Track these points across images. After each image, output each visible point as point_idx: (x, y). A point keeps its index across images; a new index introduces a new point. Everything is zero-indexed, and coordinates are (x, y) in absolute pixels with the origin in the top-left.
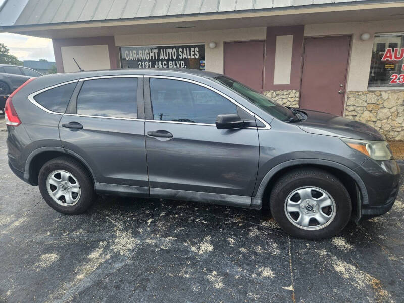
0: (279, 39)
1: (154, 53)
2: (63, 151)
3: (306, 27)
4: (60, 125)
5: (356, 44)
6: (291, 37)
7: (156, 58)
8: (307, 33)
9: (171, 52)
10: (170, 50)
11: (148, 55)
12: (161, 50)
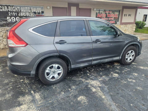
0: (72, 8)
1: (18, 9)
2: (58, 55)
3: (80, 4)
4: (55, 43)
5: (92, 11)
6: (76, 7)
7: (19, 11)
8: (80, 7)
9: (27, 9)
10: (27, 8)
11: (14, 9)
12: (22, 8)
